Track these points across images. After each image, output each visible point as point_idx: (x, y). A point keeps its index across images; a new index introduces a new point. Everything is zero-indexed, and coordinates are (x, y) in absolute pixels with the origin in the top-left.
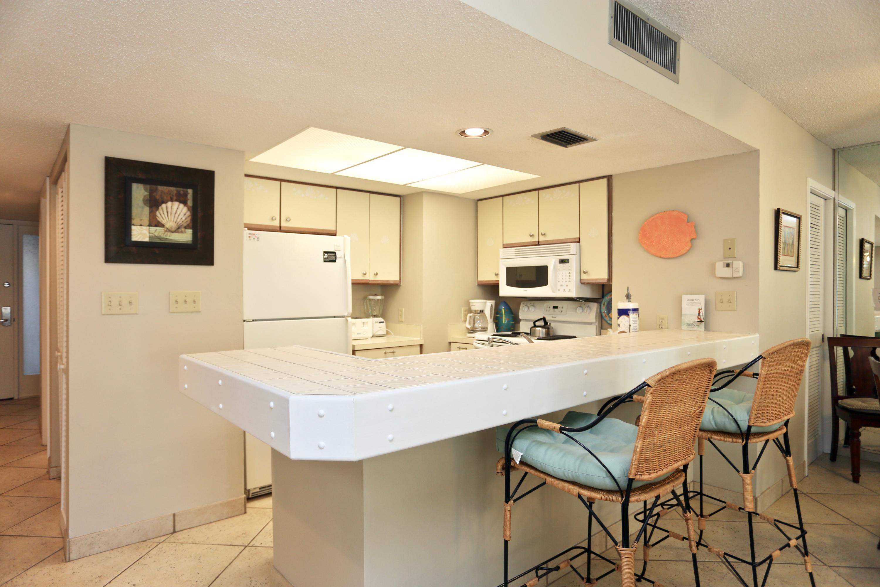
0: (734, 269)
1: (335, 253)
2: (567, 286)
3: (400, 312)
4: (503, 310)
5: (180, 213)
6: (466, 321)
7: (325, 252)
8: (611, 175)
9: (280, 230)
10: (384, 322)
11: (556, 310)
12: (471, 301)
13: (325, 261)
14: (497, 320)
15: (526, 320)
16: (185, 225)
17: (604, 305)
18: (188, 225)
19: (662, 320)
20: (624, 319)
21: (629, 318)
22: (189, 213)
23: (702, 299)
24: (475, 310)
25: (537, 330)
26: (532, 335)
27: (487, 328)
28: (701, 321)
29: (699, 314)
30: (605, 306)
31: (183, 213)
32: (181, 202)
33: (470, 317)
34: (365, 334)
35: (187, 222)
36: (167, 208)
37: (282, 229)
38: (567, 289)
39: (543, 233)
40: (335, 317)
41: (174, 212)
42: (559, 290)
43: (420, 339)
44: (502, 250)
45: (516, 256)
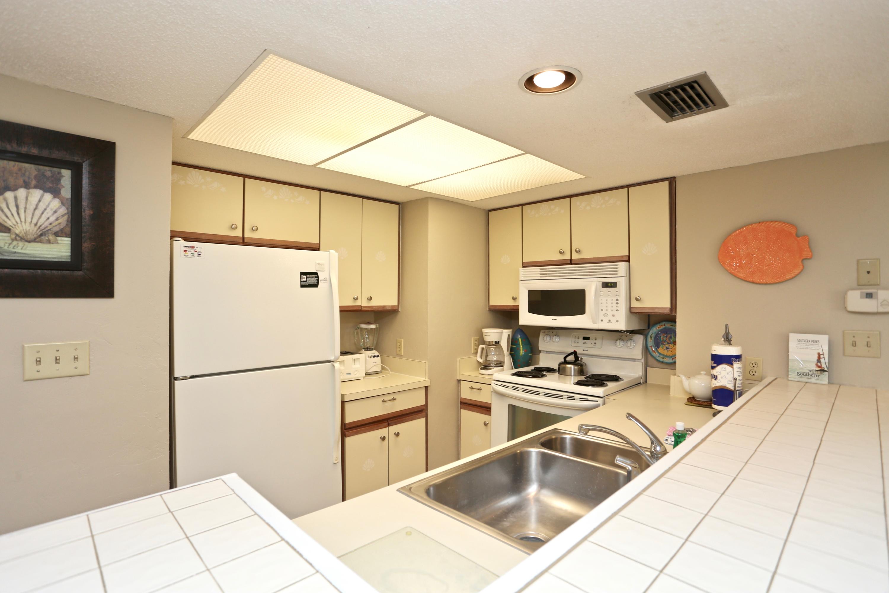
0: (880, 301)
1: (316, 274)
2: (613, 315)
3: (398, 344)
4: (520, 339)
5: (45, 209)
6: (476, 353)
7: (302, 274)
8: (674, 178)
9: (243, 242)
10: (379, 356)
11: (587, 341)
12: (485, 330)
13: (302, 286)
14: (513, 352)
15: (547, 352)
16: (57, 229)
17: (651, 337)
18: (62, 230)
19: (754, 365)
20: (724, 369)
21: (733, 368)
22: (63, 210)
23: (824, 340)
24: (489, 342)
25: (568, 367)
26: (561, 373)
27: (504, 362)
28: (824, 371)
29: (819, 360)
30: (652, 339)
31: (51, 210)
32: (46, 190)
33: (483, 349)
34: (356, 375)
35: (60, 224)
36: (16, 199)
37: (245, 241)
38: (613, 320)
39: (577, 249)
40: (317, 363)
41: (31, 208)
42: (602, 321)
43: (424, 379)
44: (522, 270)
45: (541, 277)
